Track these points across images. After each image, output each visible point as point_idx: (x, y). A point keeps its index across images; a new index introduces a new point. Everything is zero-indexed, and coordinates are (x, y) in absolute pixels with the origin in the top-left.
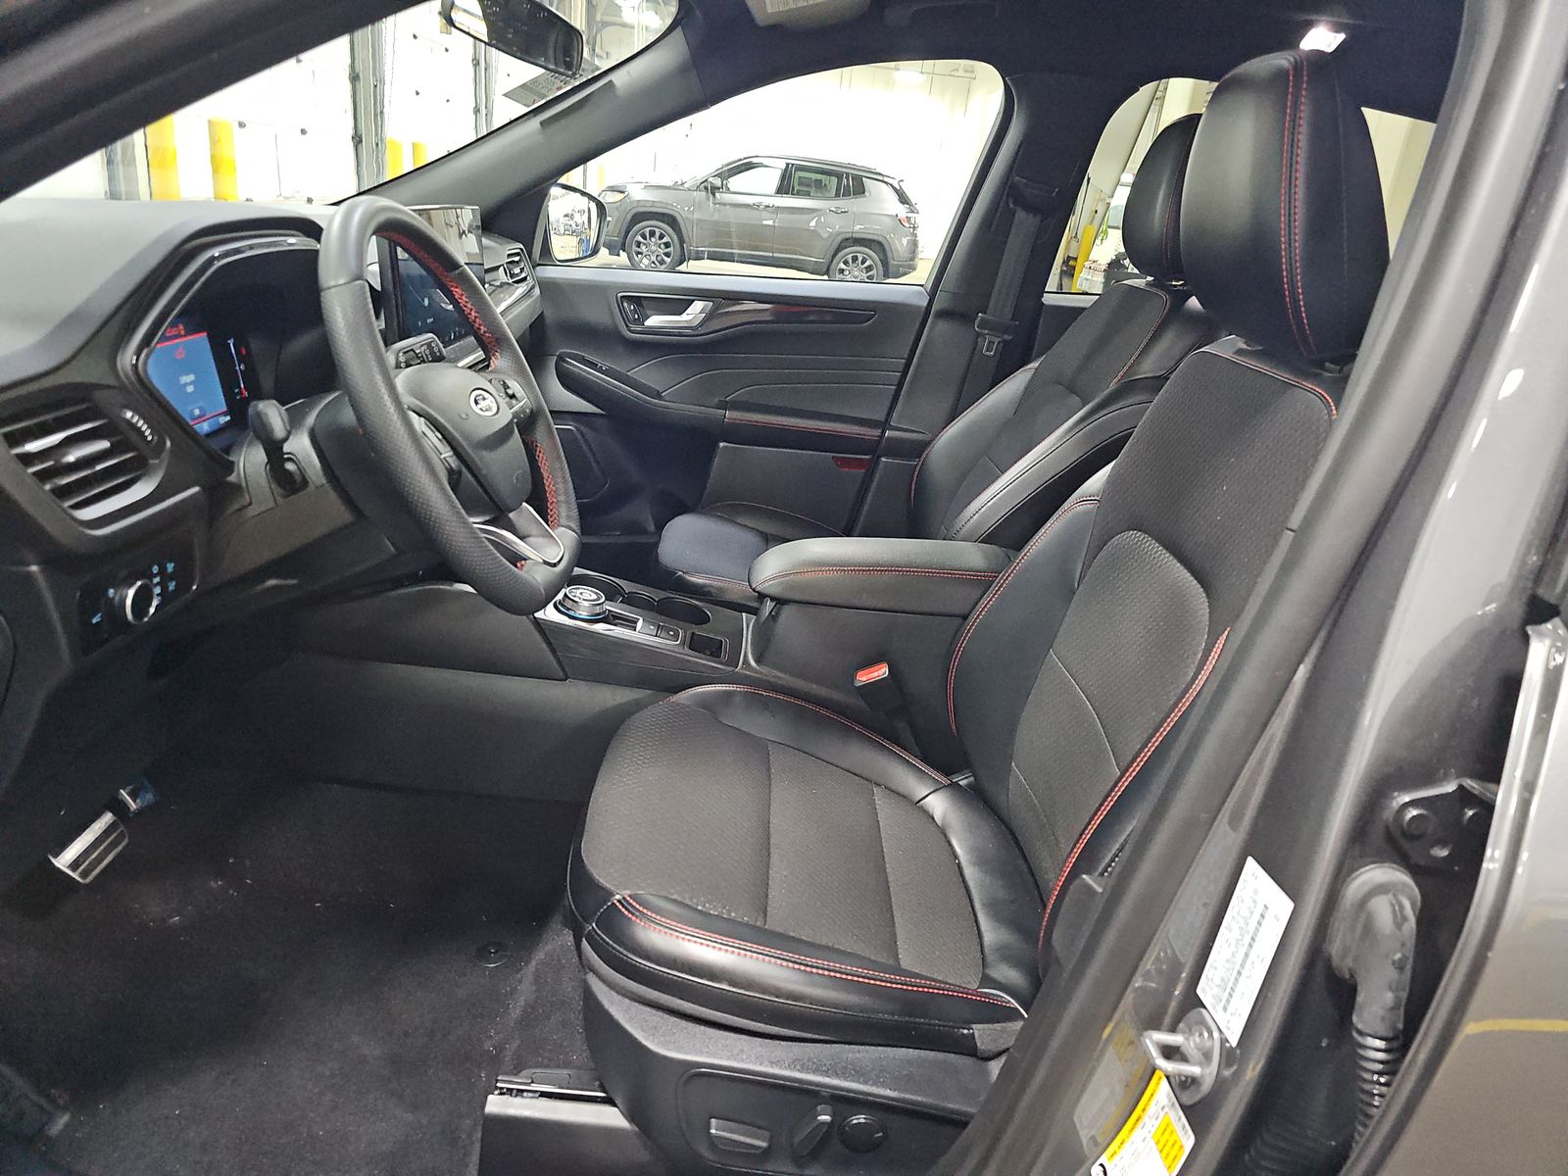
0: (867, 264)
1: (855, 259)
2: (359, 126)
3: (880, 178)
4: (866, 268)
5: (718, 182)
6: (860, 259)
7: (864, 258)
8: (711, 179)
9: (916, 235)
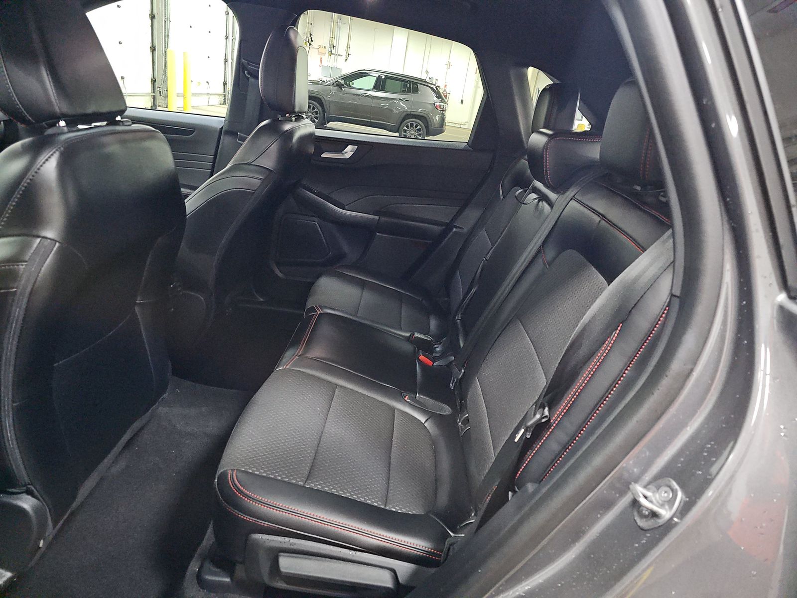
0: (418, 127)
1: (412, 125)
2: (154, 41)
3: (426, 84)
4: (417, 130)
5: (343, 82)
6: (415, 125)
7: (417, 125)
8: (339, 81)
9: (444, 115)
